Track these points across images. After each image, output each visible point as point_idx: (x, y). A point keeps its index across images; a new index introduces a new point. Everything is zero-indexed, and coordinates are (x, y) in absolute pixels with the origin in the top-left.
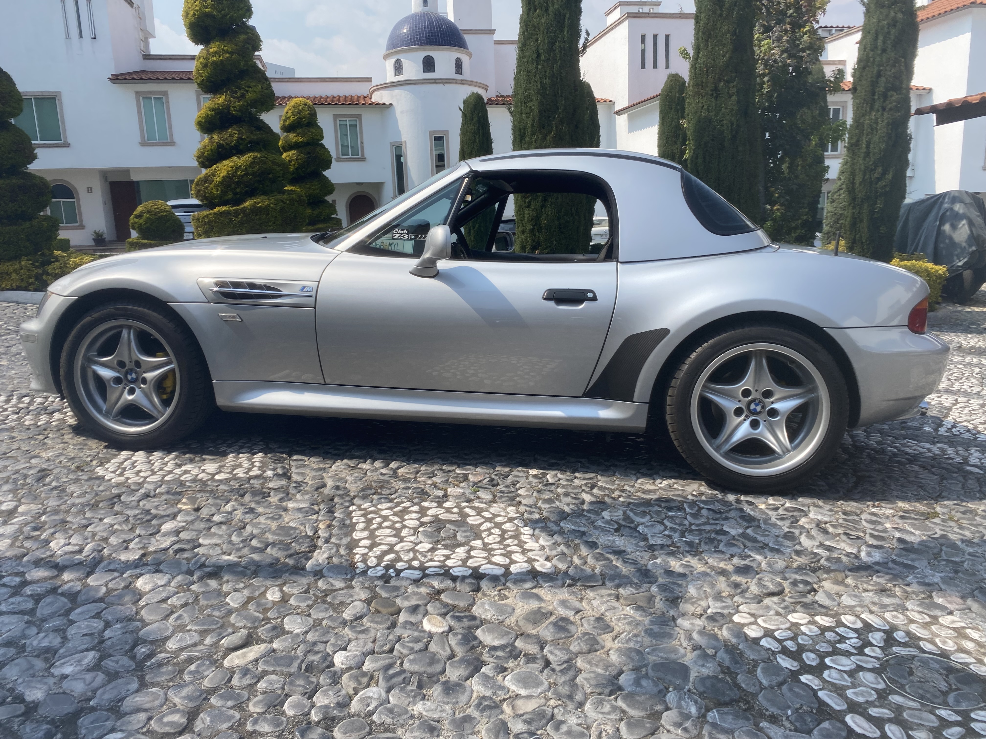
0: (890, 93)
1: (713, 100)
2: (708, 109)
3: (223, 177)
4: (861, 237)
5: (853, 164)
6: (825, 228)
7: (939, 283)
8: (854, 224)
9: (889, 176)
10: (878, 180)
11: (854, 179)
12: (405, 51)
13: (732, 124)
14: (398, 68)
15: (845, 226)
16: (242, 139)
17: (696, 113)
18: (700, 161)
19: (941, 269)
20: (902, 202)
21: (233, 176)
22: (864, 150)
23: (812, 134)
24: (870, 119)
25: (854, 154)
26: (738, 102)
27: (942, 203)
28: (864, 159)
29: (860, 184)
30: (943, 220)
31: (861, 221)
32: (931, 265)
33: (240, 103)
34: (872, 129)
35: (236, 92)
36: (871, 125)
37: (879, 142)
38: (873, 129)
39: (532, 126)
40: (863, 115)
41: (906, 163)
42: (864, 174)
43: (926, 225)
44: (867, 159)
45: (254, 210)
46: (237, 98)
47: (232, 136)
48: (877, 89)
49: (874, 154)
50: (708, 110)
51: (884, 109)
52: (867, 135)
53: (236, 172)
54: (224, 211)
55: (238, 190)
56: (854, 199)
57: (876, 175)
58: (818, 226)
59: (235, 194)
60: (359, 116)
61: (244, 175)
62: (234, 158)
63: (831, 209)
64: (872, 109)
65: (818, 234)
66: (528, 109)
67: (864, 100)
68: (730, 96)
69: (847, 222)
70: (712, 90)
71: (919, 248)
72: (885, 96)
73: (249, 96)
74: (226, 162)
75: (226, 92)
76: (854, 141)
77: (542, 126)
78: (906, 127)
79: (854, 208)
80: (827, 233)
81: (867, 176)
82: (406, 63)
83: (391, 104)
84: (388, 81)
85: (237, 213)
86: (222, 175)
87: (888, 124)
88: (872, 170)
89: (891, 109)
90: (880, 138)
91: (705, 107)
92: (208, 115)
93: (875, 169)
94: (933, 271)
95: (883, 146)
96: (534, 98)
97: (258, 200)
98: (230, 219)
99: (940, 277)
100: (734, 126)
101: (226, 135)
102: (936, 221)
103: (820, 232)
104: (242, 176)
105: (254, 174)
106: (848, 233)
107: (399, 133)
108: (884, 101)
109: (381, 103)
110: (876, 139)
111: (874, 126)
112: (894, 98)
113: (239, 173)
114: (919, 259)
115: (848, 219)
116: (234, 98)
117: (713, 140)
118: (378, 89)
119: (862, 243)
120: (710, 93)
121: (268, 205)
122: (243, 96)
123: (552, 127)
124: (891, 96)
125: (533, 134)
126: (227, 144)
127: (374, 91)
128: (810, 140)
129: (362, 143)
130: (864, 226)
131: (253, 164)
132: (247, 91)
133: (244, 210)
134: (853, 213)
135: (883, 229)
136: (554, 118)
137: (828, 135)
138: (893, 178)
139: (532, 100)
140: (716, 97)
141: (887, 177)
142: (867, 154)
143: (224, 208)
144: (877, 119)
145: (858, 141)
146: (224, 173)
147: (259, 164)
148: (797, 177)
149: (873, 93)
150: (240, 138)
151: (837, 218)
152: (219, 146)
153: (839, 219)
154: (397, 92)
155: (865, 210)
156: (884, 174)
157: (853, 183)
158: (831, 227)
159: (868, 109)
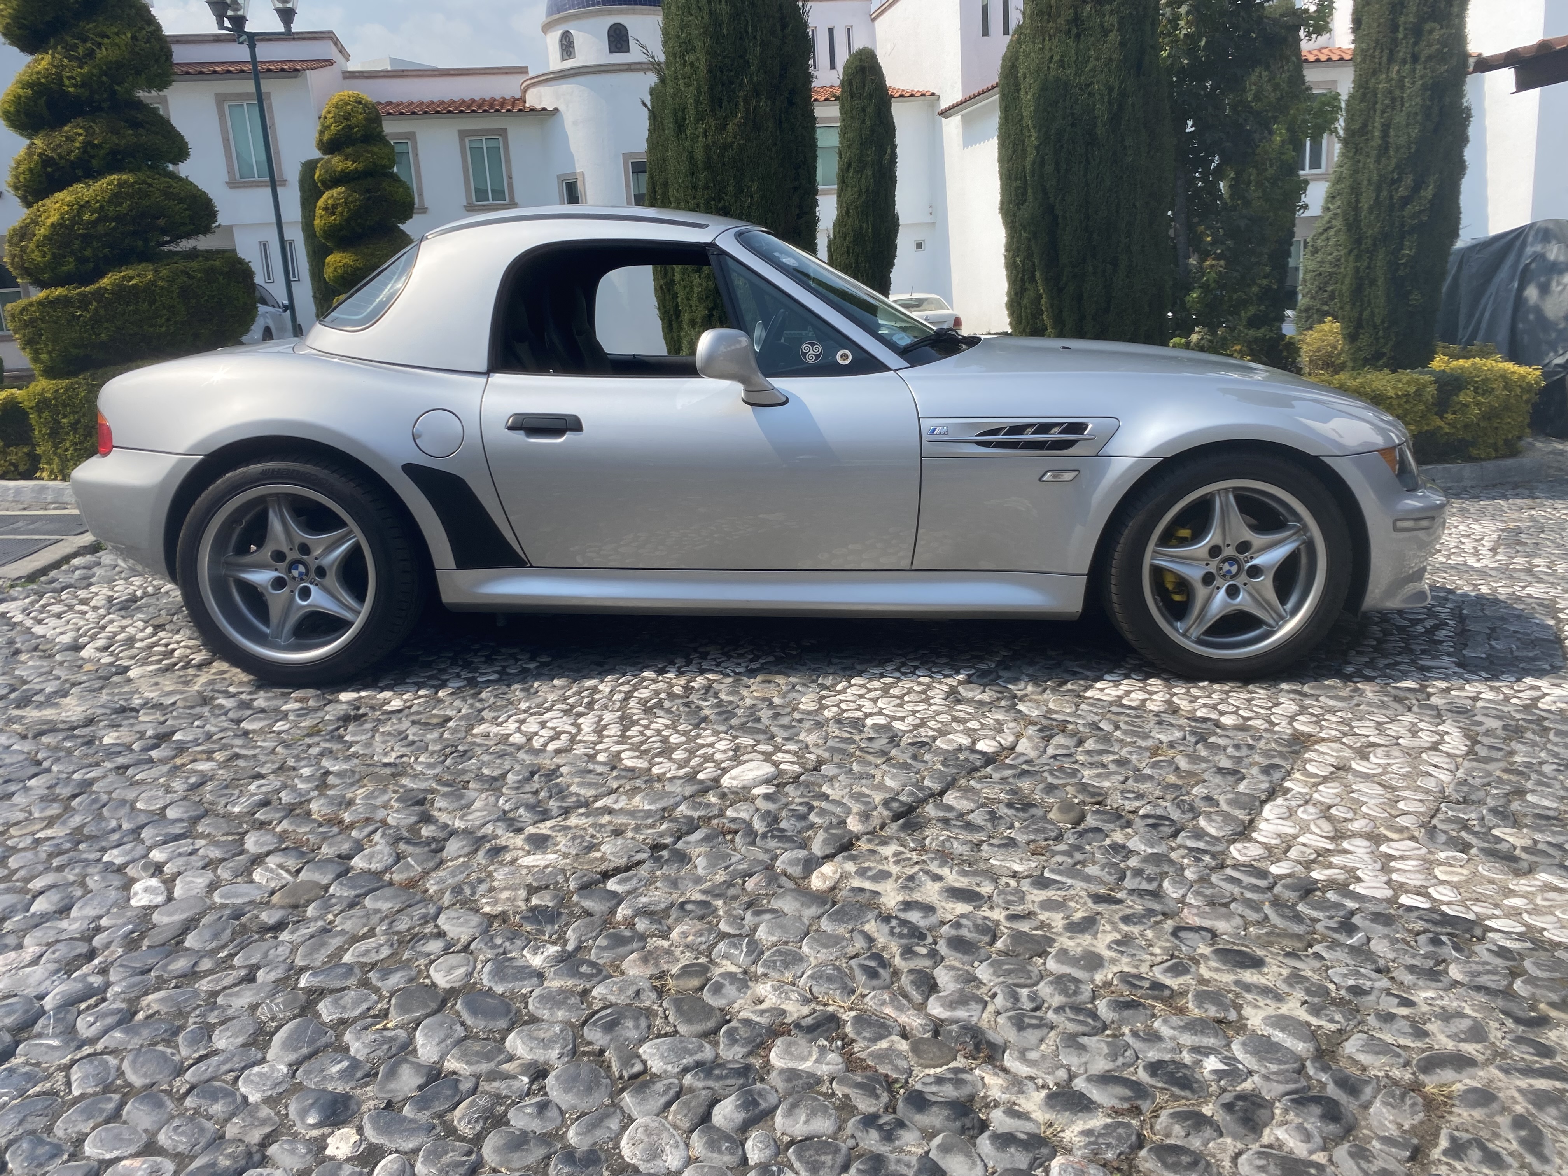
0: (1427, 27)
1: (1070, 41)
2: (1061, 61)
3: (52, 224)
4: (1372, 313)
5: (1356, 171)
6: (1302, 301)
7: (1527, 402)
8: (1358, 291)
9: (1428, 193)
10: (1406, 201)
11: (1357, 201)
12: (576, 17)
13: (1111, 89)
14: (567, 46)
15: (1341, 295)
16: (94, 146)
17: (1038, 70)
18: (1049, 169)
19: (1532, 373)
20: (1452, 243)
21: (74, 222)
22: (1377, 142)
23: (1275, 120)
24: (1389, 80)
25: (1358, 151)
26: (1122, 44)
27: (1524, 245)
28: (1378, 161)
29: (1371, 210)
30: (1525, 278)
31: (1373, 282)
32: (1510, 367)
33: (86, 69)
34: (1393, 100)
35: (74, 48)
36: (1390, 92)
37: (1408, 125)
38: (1395, 101)
39: (697, 102)
40: (1374, 73)
41: (1460, 167)
42: (1379, 189)
43: (1492, 289)
44: (1384, 160)
45: (121, 292)
46: (77, 58)
47: (70, 139)
48: (1402, 19)
49: (1398, 149)
50: (1061, 64)
51: (1415, 59)
52: (1383, 112)
53: (79, 214)
54: (58, 299)
55: (88, 253)
56: (1359, 241)
57: (1402, 192)
58: (1290, 299)
59: (82, 261)
60: (503, 133)
61: (97, 220)
62: (79, 187)
63: (1311, 265)
64: (1391, 60)
65: (1289, 312)
66: (688, 69)
67: (1377, 42)
68: (1106, 33)
69: (1346, 287)
70: (1068, 22)
71: (1481, 333)
72: (1417, 32)
73: (102, 53)
74: (59, 195)
75: (55, 47)
76: (1356, 126)
77: (716, 102)
78: (1460, 94)
79: (1358, 258)
80: (1307, 310)
81: (1385, 193)
82: (579, 38)
83: (556, 110)
84: (552, 69)
85: (84, 302)
86: (49, 222)
87: (1424, 88)
88: (1393, 182)
89: (1430, 58)
90: (1408, 115)
91: (1057, 58)
92: (20, 97)
93: (1400, 180)
94: (1515, 377)
95: (1415, 132)
96: (698, 44)
97: (131, 272)
98: (74, 316)
99: (1527, 388)
100: (1115, 94)
101: (58, 137)
102: (1512, 279)
103: (1293, 309)
104: (95, 223)
105: (118, 218)
106: (1347, 307)
107: (571, 157)
108: (1416, 43)
109: (539, 107)
110: (1400, 119)
111: (1397, 93)
112: (1436, 35)
113: (86, 217)
114: (1485, 355)
115: (1347, 281)
116: (71, 58)
117: (1073, 125)
118: (533, 85)
119: (1375, 327)
120: (1065, 27)
121: (153, 283)
122: (91, 54)
123: (737, 104)
124: (1431, 32)
125: (700, 118)
126: (61, 157)
127: (528, 88)
128: (1271, 132)
129: (510, 178)
130: (1379, 294)
131: (116, 197)
132: (99, 45)
133: (101, 291)
134: (1357, 269)
135: (1416, 298)
136: (741, 85)
137: (1305, 121)
138: (1434, 195)
139: (694, 49)
140: (1078, 36)
141: (1422, 193)
142: (1384, 149)
143: (59, 291)
144: (1402, 79)
145: (1365, 125)
146: (54, 218)
147: (131, 196)
148: (1247, 203)
149: (1395, 28)
150: (87, 144)
151: (1324, 280)
152: (46, 161)
153: (1326, 284)
154: (565, 87)
155: (1381, 260)
156: (1417, 187)
157: (1356, 209)
158: (1313, 298)
159: (1384, 59)
